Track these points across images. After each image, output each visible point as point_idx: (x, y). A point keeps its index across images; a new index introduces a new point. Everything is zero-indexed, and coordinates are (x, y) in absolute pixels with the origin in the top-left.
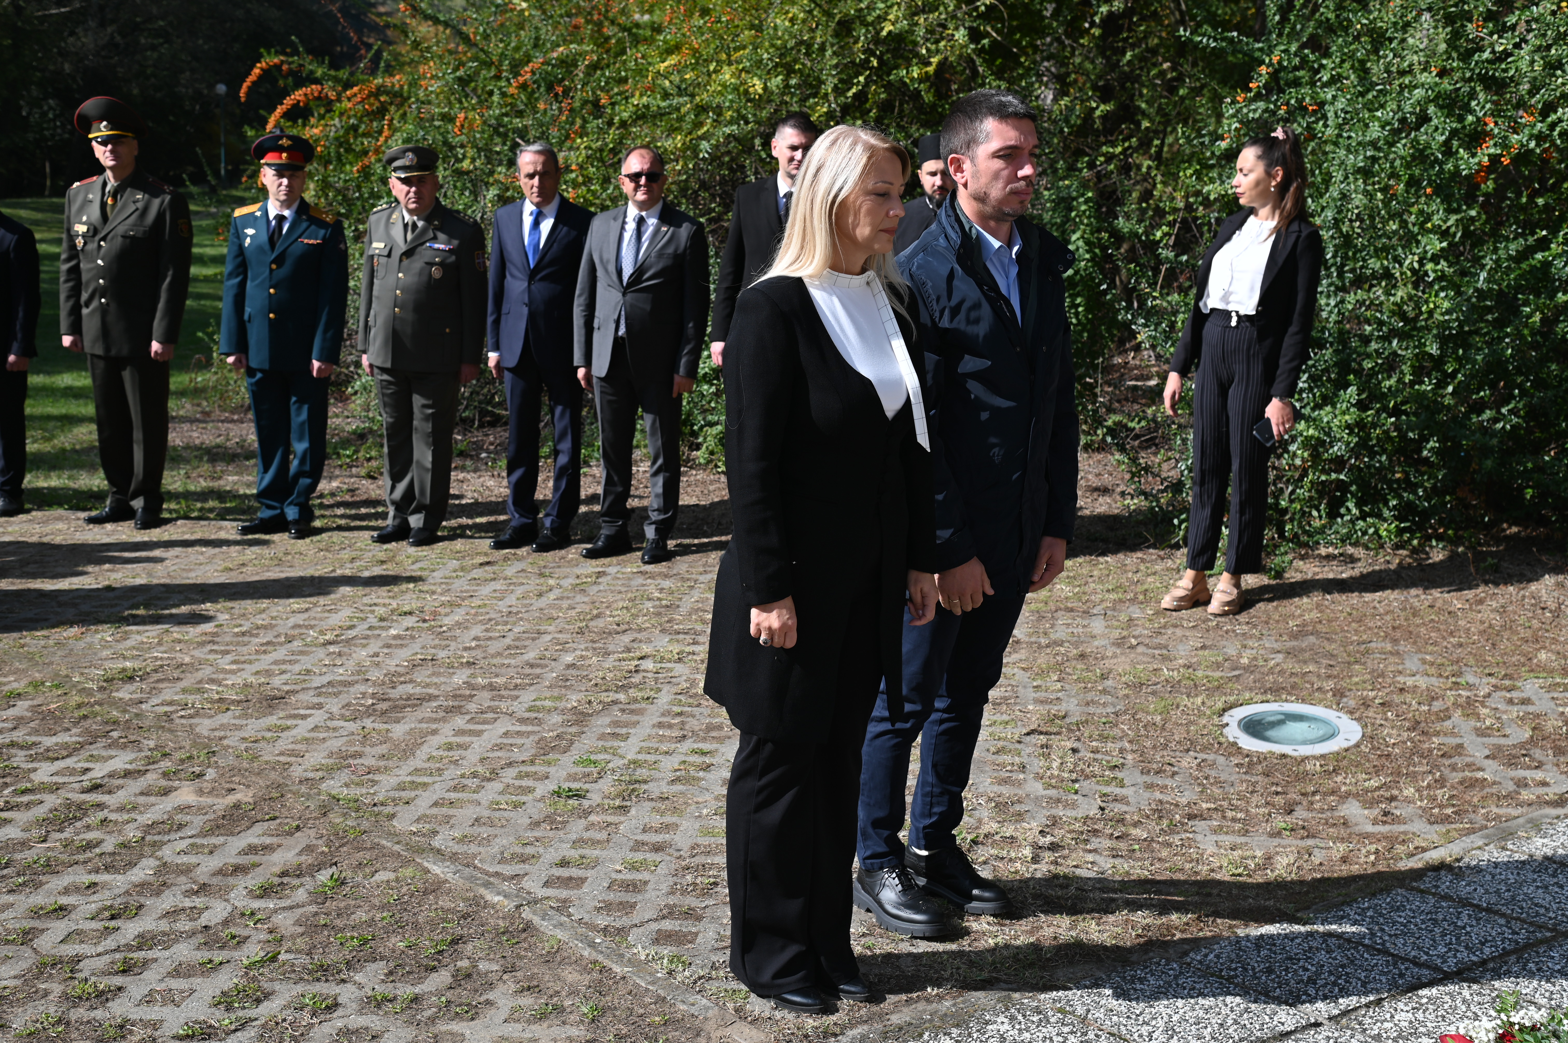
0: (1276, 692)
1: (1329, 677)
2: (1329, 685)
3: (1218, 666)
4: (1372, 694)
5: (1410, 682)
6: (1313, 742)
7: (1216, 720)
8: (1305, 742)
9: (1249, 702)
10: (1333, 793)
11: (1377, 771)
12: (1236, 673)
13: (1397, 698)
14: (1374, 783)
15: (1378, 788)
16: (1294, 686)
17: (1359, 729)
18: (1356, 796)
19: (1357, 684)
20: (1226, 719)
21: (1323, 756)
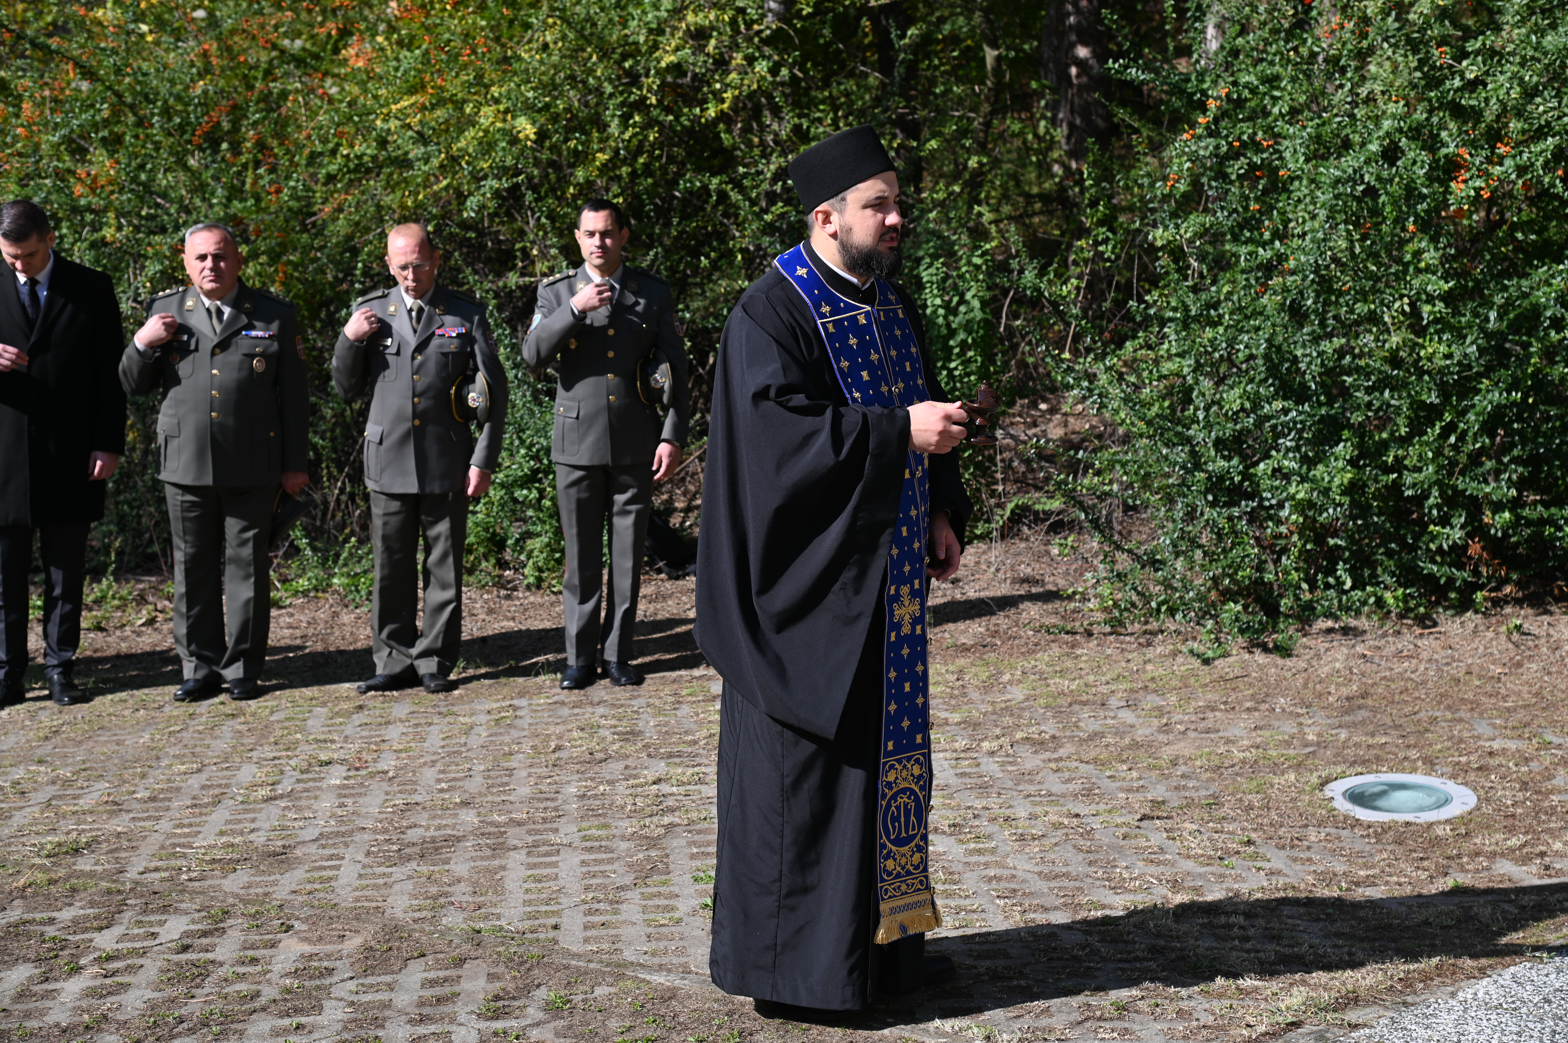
0: (1365, 764)
1: (1408, 746)
2: (1414, 754)
3: (1288, 744)
4: (1463, 759)
5: (1496, 745)
6: (1430, 809)
7: (1320, 795)
8: (1422, 809)
9: (1343, 776)
10: (1477, 854)
11: (1511, 830)
12: (1311, 749)
13: (1493, 762)
14: (1514, 842)
15: (1523, 846)
16: (1378, 759)
17: (1470, 792)
18: (1502, 855)
19: (1440, 751)
20: (1328, 793)
21: (1448, 821)
